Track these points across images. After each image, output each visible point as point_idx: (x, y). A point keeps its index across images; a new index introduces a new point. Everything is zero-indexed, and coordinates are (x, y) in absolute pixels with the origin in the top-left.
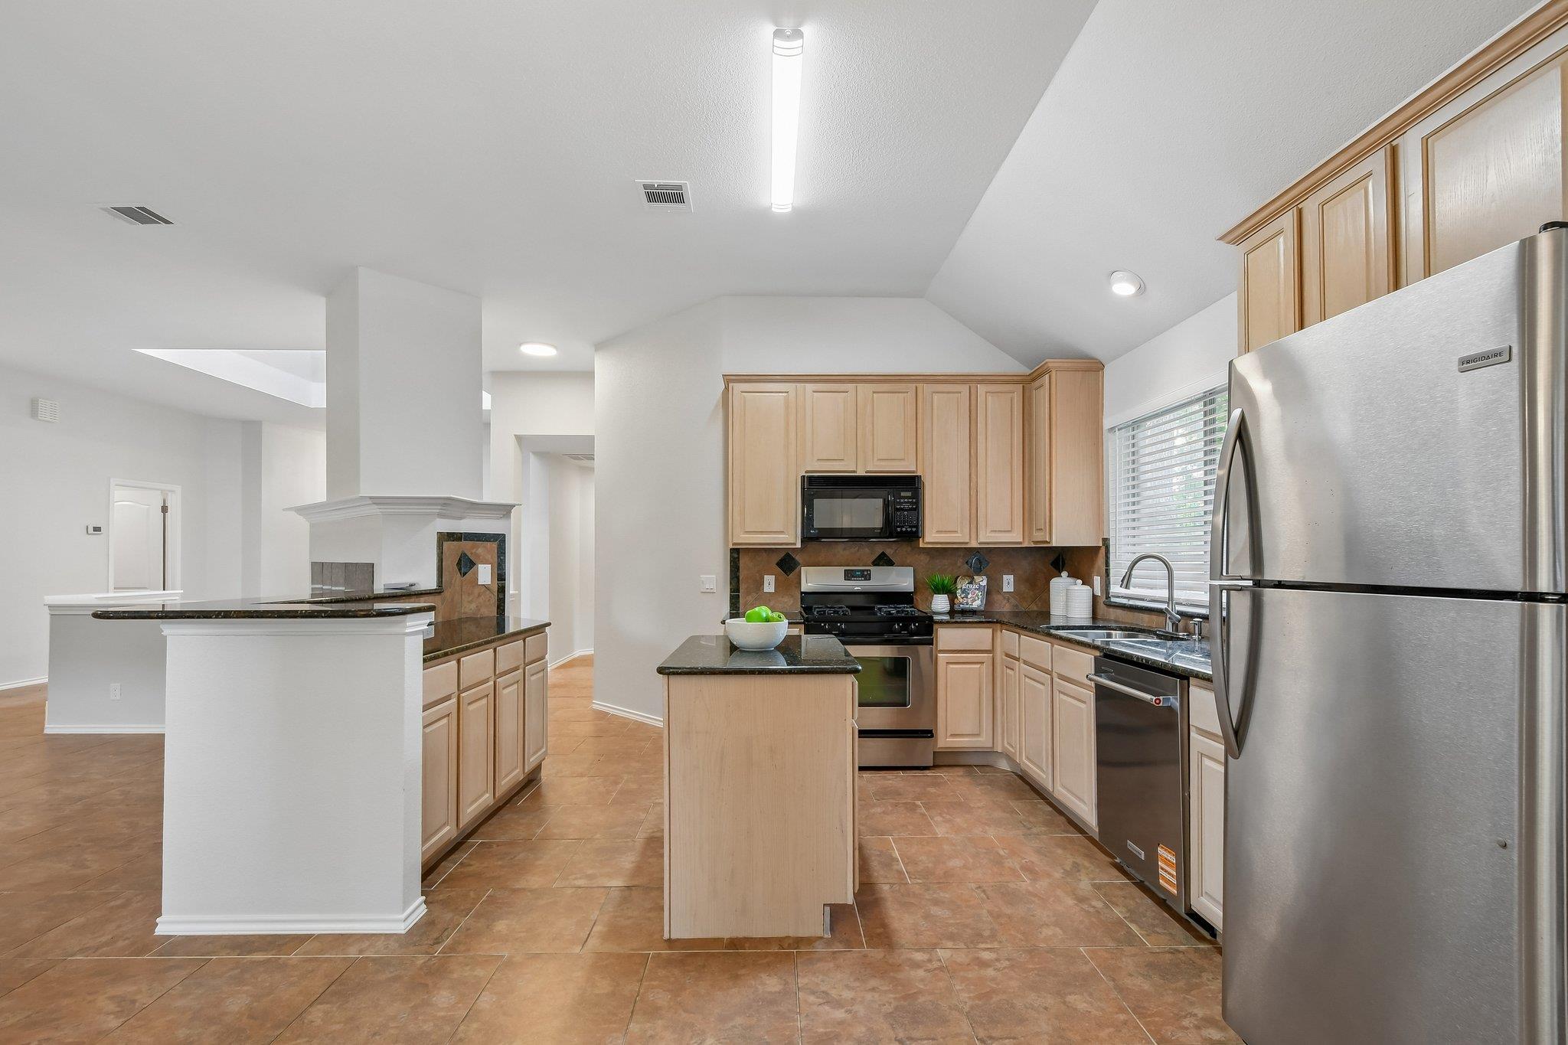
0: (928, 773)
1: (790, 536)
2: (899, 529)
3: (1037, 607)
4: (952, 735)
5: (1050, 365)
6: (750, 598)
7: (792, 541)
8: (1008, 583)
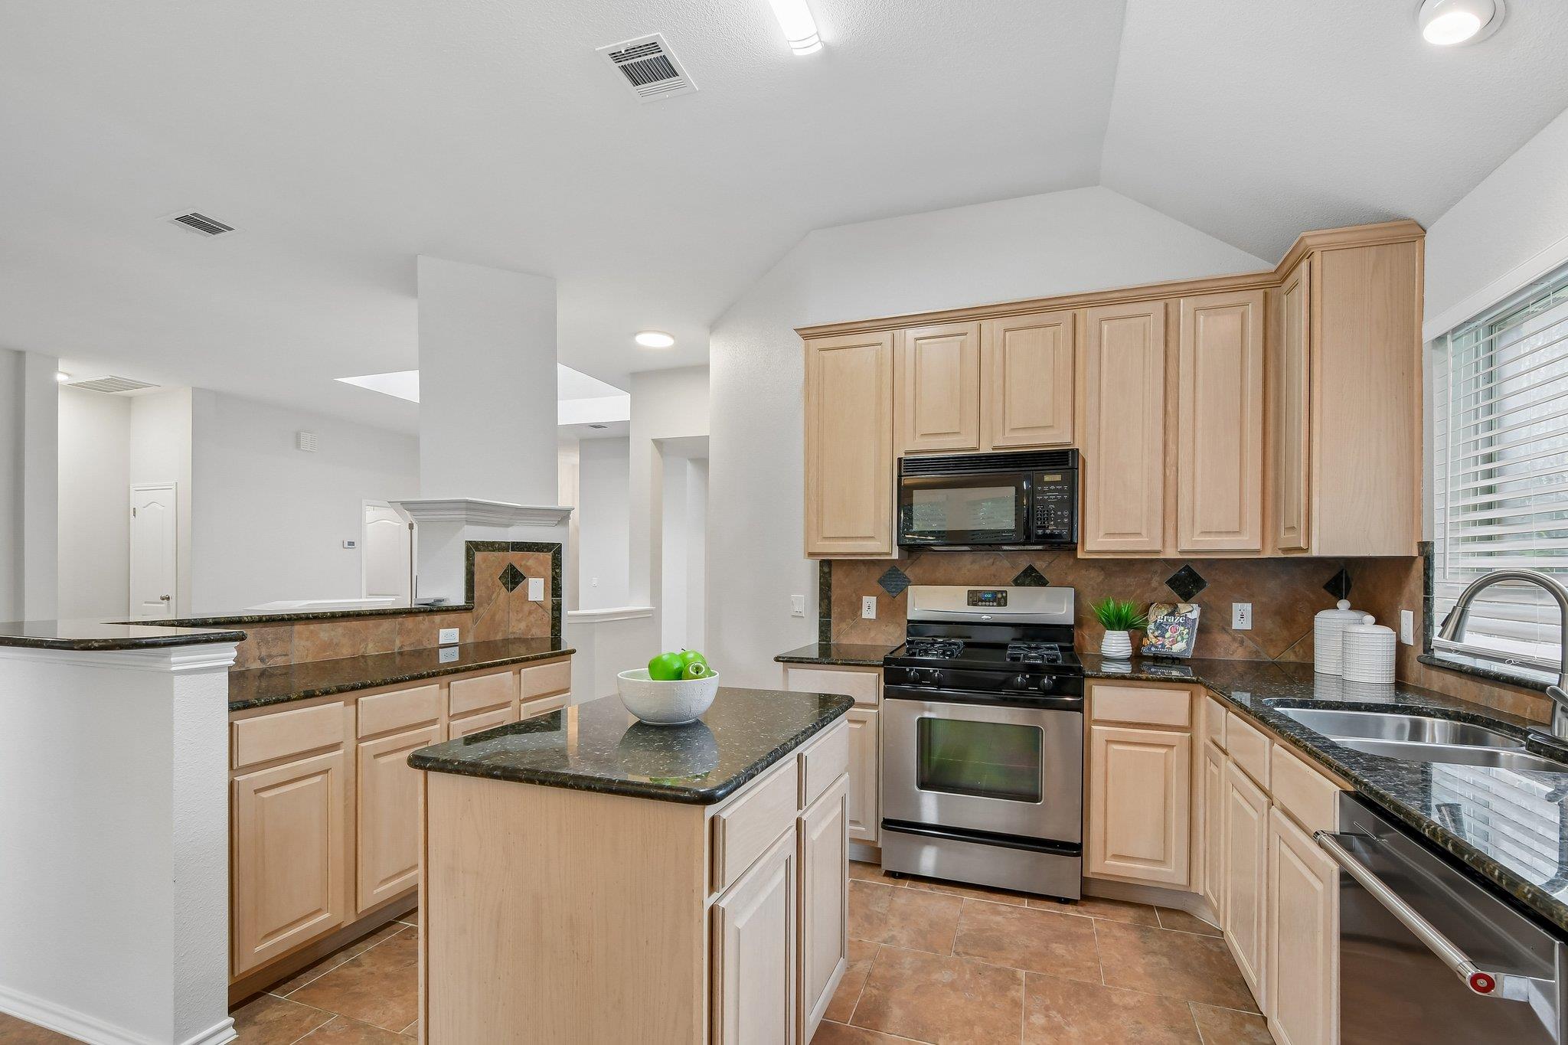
0: (1070, 911)
1: (883, 544)
2: (1040, 532)
3: (1297, 656)
4: (1114, 855)
5: (1309, 241)
6: (844, 626)
7: (886, 549)
8: (1242, 616)
